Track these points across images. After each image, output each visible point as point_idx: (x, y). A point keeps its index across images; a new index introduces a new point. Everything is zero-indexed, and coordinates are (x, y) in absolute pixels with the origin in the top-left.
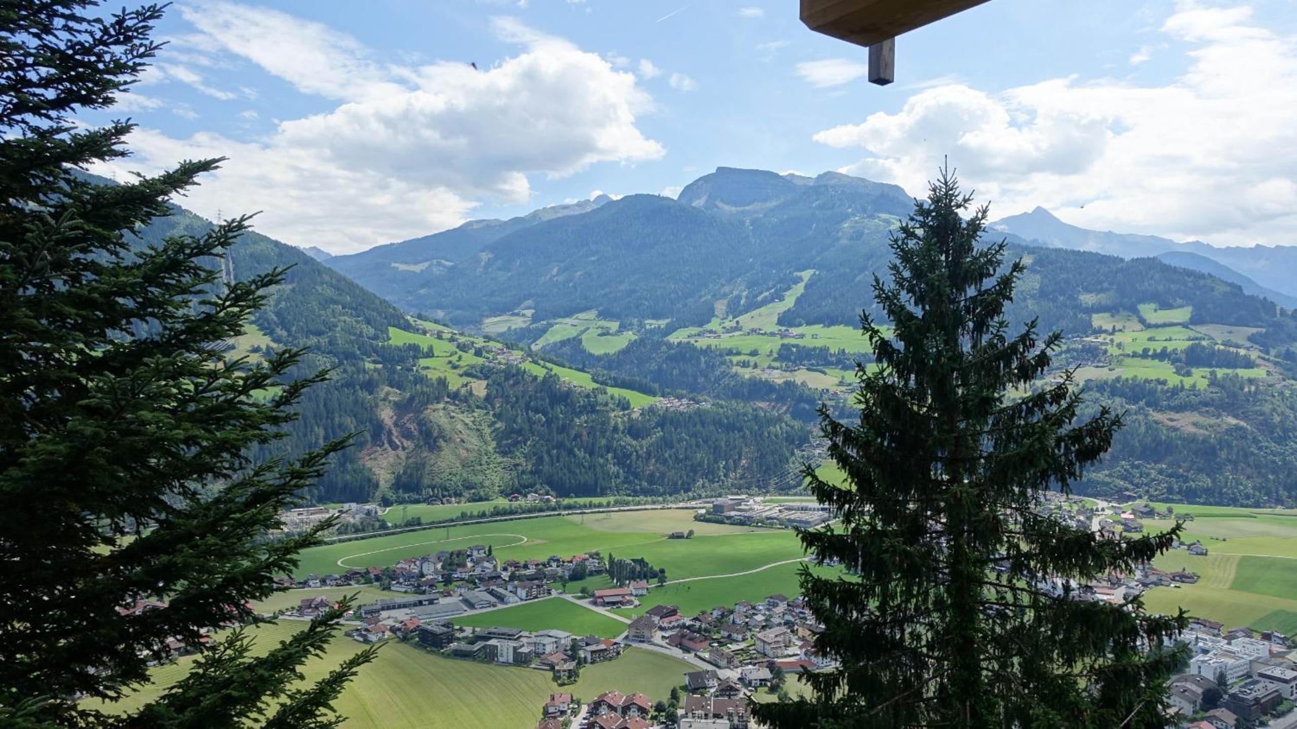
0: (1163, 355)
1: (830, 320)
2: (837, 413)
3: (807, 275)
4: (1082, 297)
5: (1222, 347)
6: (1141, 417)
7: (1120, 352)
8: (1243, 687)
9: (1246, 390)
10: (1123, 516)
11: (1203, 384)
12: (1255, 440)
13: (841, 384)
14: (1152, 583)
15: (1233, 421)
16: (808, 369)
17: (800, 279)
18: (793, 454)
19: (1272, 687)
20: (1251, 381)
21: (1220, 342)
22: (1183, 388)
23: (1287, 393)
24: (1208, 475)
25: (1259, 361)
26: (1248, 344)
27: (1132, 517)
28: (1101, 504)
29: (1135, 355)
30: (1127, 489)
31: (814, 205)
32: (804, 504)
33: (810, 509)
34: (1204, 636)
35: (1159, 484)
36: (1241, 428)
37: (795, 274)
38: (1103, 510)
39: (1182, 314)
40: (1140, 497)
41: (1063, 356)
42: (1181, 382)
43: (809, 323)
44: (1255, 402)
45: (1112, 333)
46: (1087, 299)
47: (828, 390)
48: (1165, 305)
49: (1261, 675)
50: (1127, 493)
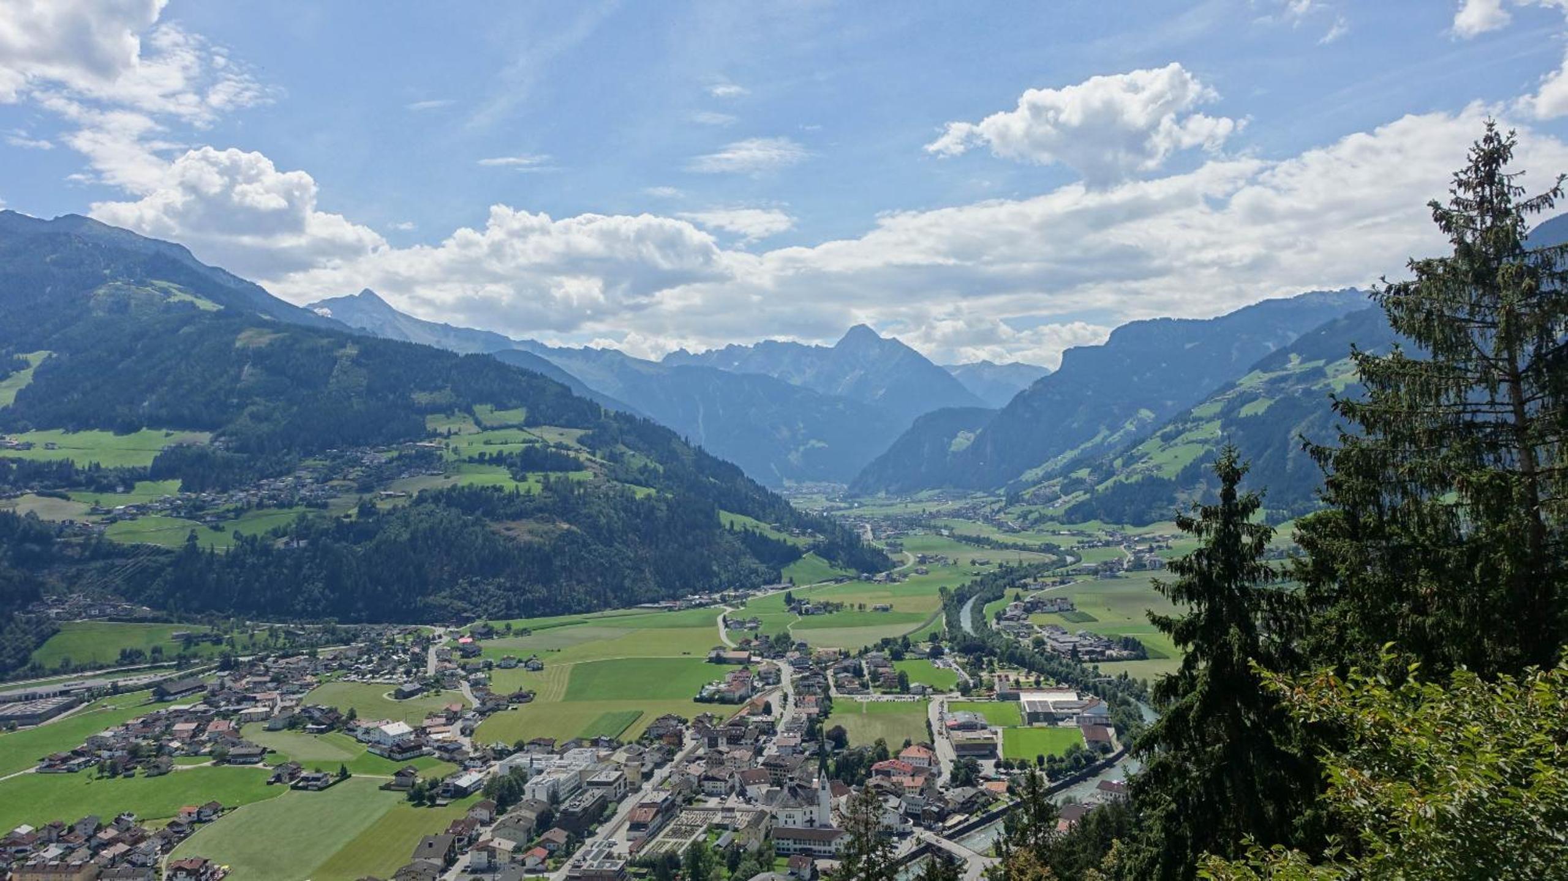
0: (499, 460)
1: (79, 422)
2: (87, 553)
3: (36, 358)
4: (414, 396)
5: (554, 450)
6: (478, 528)
7: (456, 457)
8: (574, 799)
9: (576, 493)
10: (461, 641)
11: (537, 489)
12: (585, 545)
13: (94, 511)
14: (489, 710)
15: (566, 526)
16: (39, 494)
17: (26, 364)
18: (11, 619)
19: (598, 792)
20: (580, 484)
21: (552, 444)
22: (518, 495)
23: (611, 493)
24: (544, 585)
25: (588, 463)
26: (578, 446)
27: (470, 640)
28: (439, 630)
29: (471, 460)
30: (465, 611)
31: (48, 259)
32: (29, 690)
33: (41, 697)
34: (540, 756)
35: (497, 601)
36: (573, 532)
37: (16, 356)
38: (440, 637)
39: (518, 415)
40: (479, 617)
41: (395, 463)
42: (517, 487)
43: (40, 428)
44: (585, 504)
45: (447, 437)
46: (421, 398)
47: (71, 522)
48: (501, 406)
49: (590, 784)
50: (465, 615)
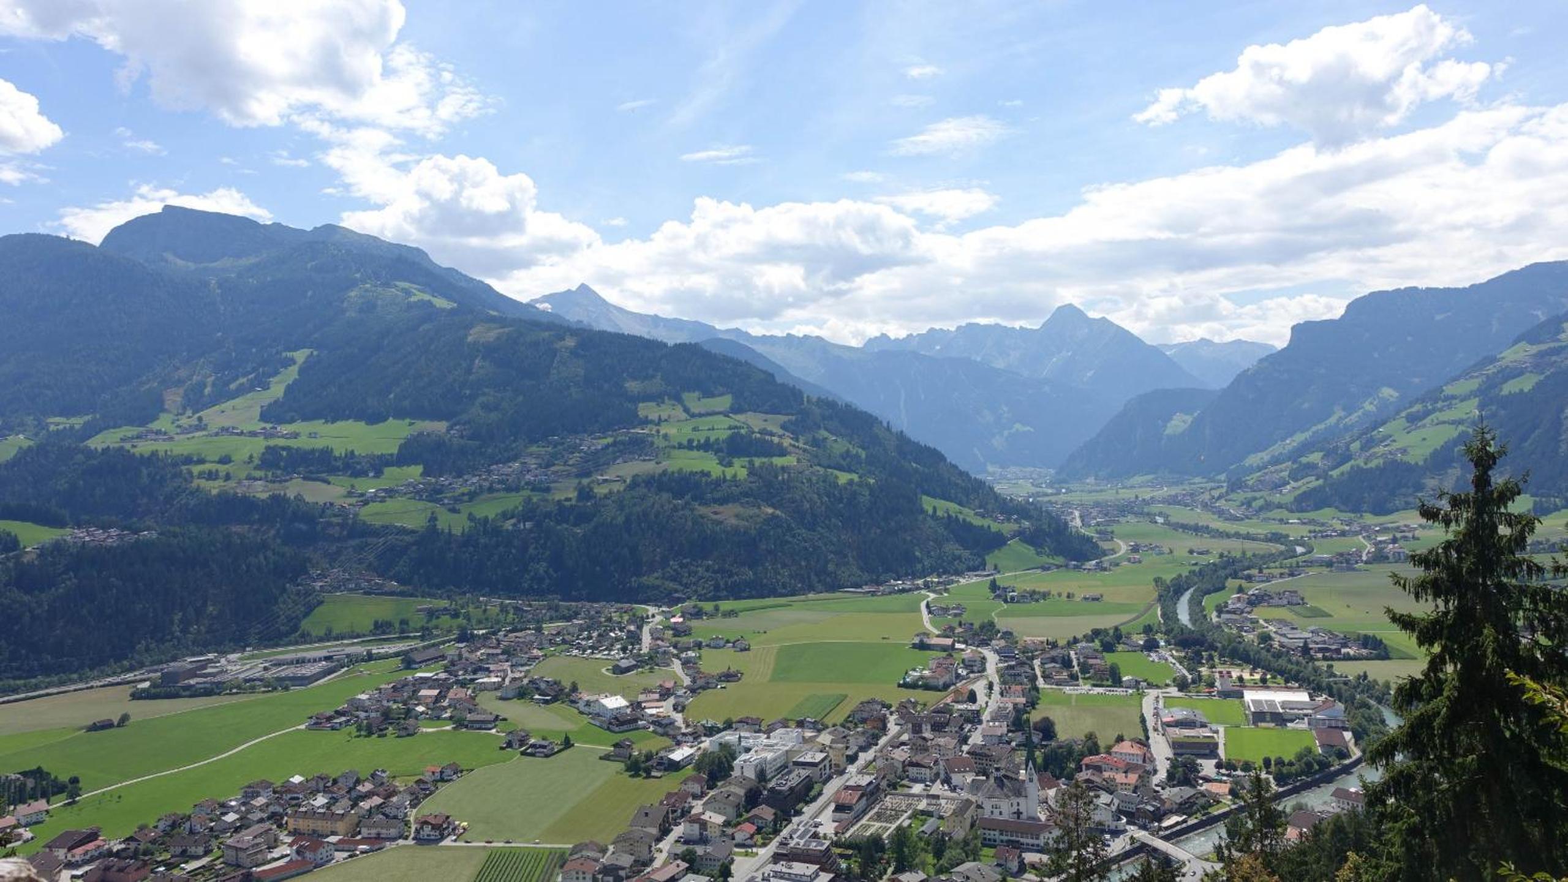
0: (706, 446)
1: (334, 414)
2: (345, 533)
3: (301, 356)
4: (627, 385)
5: (758, 435)
6: (687, 512)
7: (667, 443)
8: (781, 778)
9: (780, 478)
10: (673, 620)
11: (742, 474)
12: (790, 529)
13: (350, 494)
14: (700, 688)
15: (770, 511)
16: (304, 478)
17: (293, 361)
18: (284, 590)
19: (804, 773)
20: (783, 469)
21: (756, 430)
22: (725, 480)
23: (814, 479)
24: (750, 568)
25: (791, 449)
26: (781, 432)
27: (681, 620)
28: (651, 610)
29: (680, 446)
30: (676, 591)
31: (309, 266)
32: (300, 655)
33: (309, 661)
34: (747, 734)
35: (705, 582)
36: (777, 517)
37: (284, 354)
38: (653, 616)
39: (724, 402)
40: (689, 598)
41: (611, 449)
42: (723, 472)
43: (306, 418)
44: (789, 488)
45: (658, 424)
46: (633, 386)
47: (331, 504)
48: (708, 394)
49: (797, 764)
50: (676, 595)
